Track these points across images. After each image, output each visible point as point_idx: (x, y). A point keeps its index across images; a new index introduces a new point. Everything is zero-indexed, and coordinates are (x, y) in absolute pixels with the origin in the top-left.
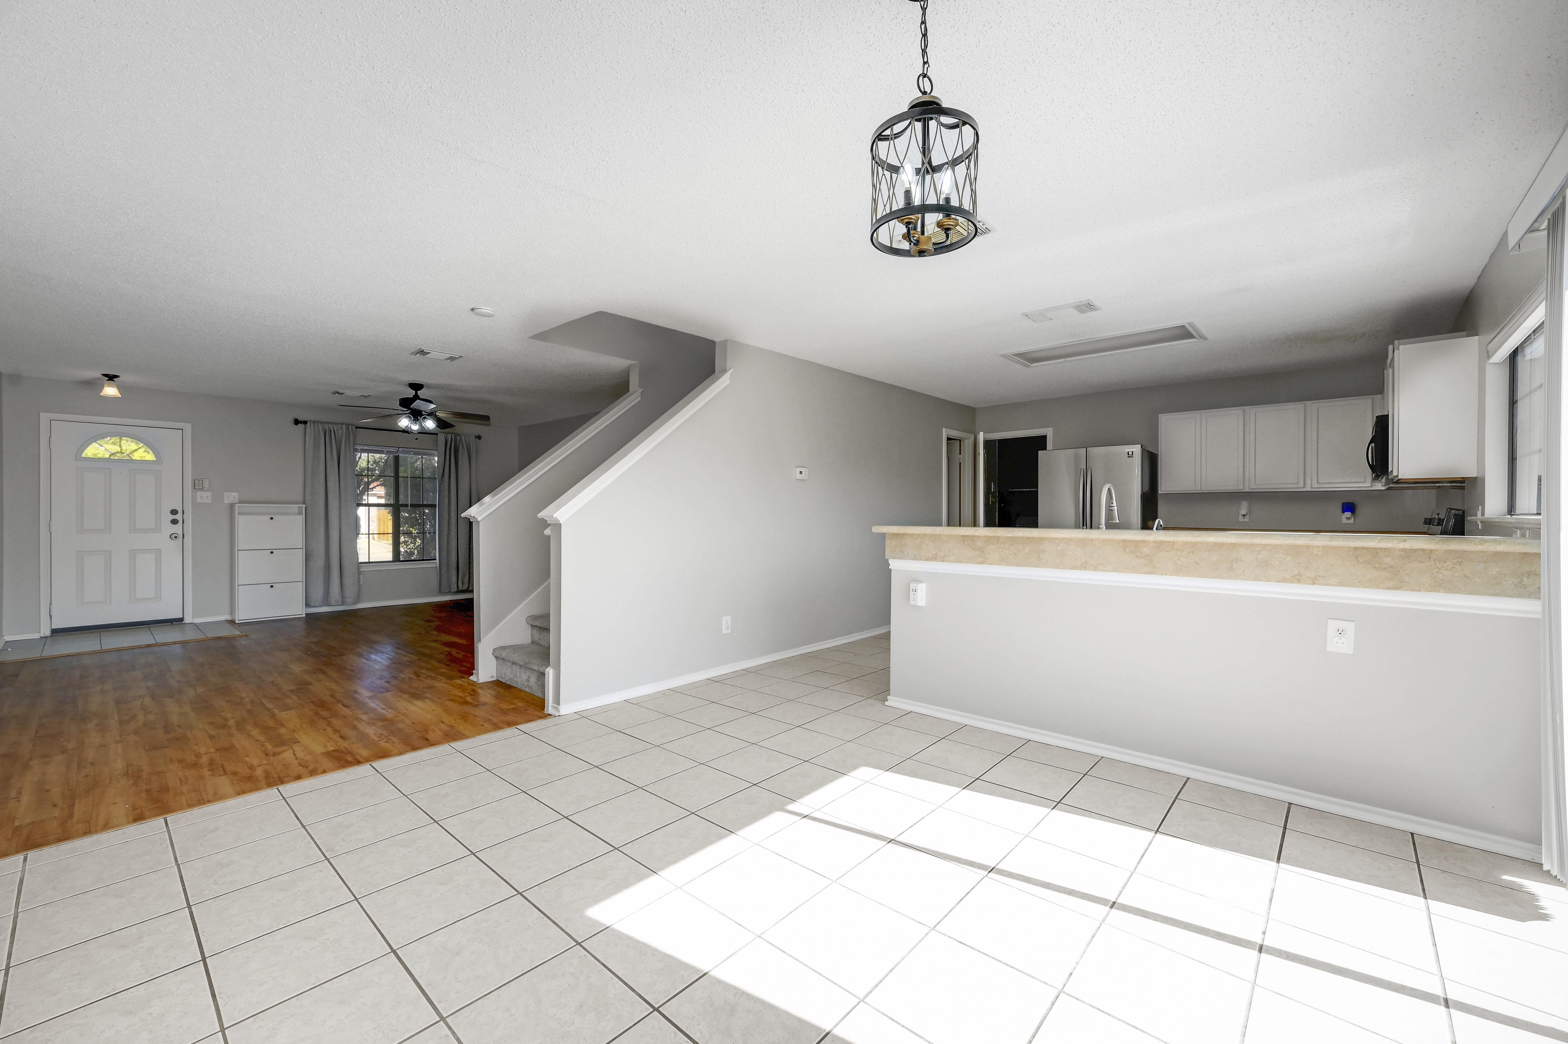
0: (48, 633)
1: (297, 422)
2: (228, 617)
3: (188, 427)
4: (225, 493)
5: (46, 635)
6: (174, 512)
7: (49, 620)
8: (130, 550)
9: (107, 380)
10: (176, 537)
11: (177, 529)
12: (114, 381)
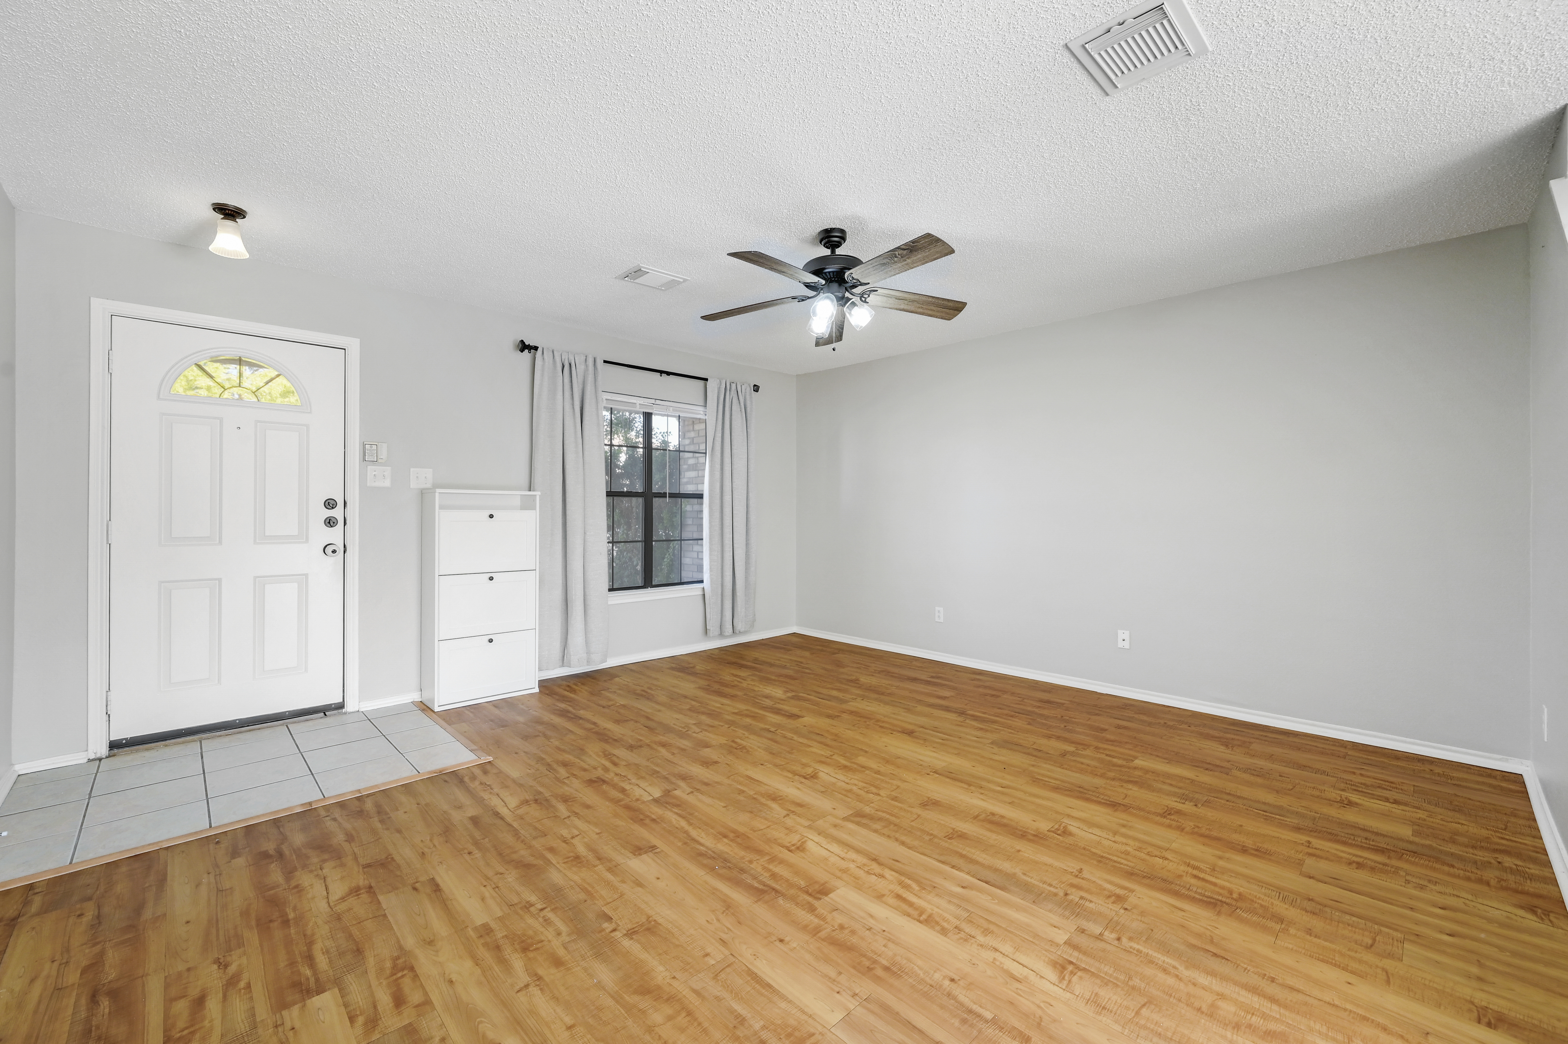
0: (104, 751)
1: (524, 347)
2: (416, 697)
3: (353, 344)
4: (412, 470)
5: (98, 755)
6: (330, 504)
7: (106, 724)
8: (255, 578)
9: (222, 219)
10: (334, 552)
11: (335, 535)
12: (237, 222)
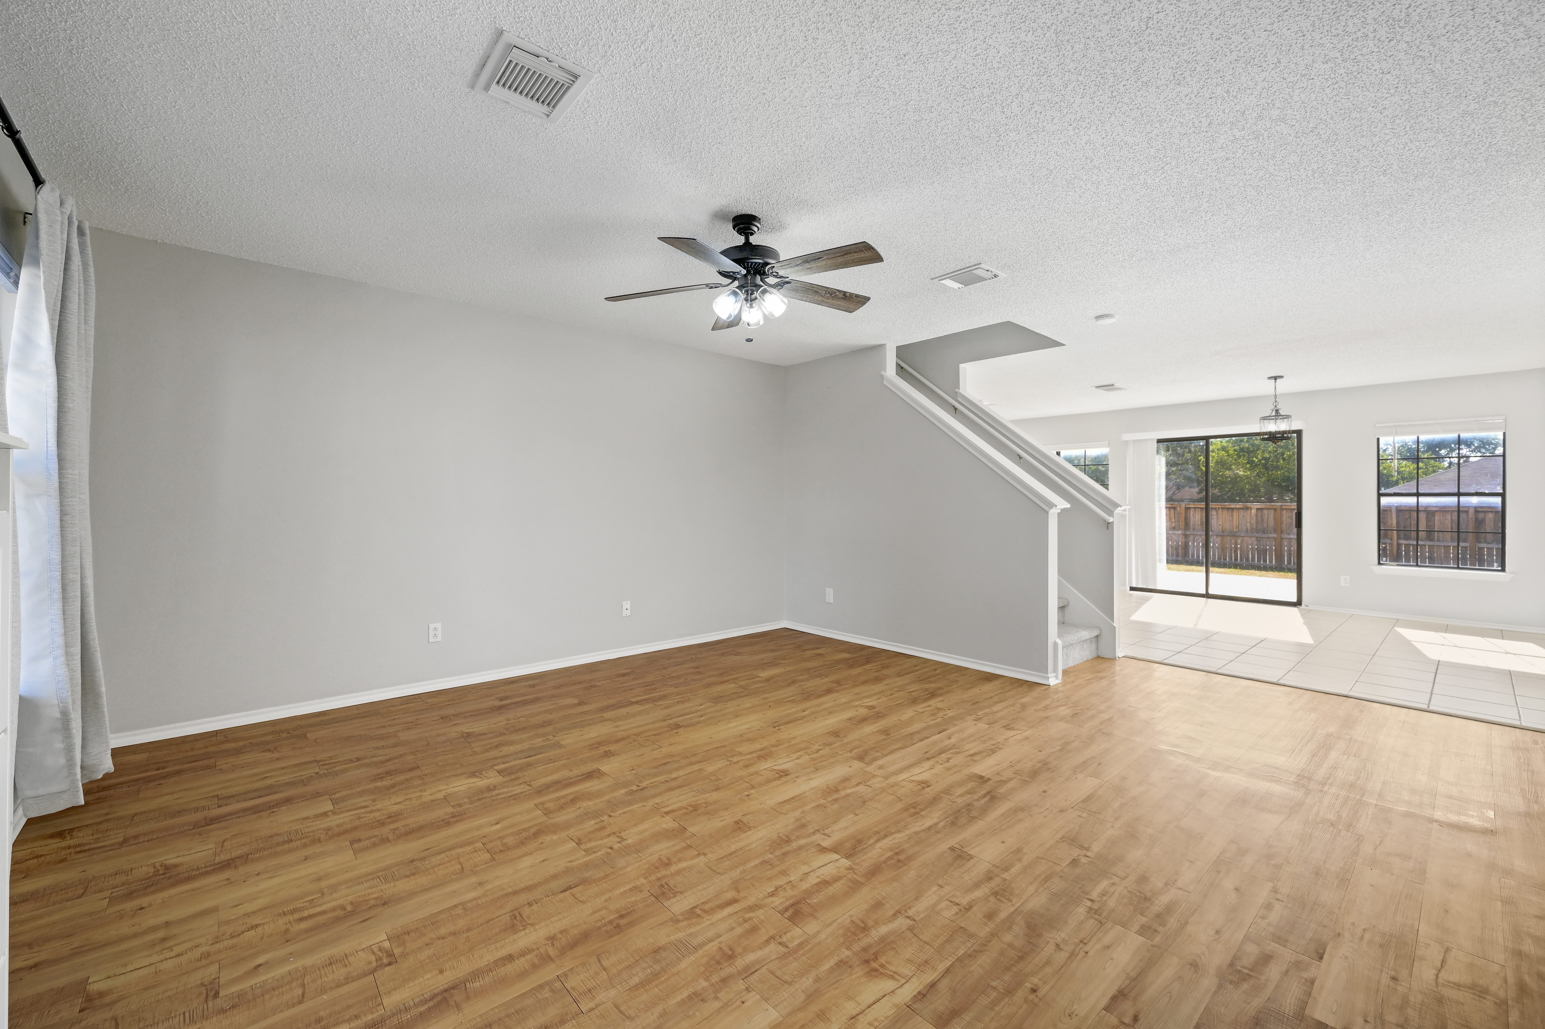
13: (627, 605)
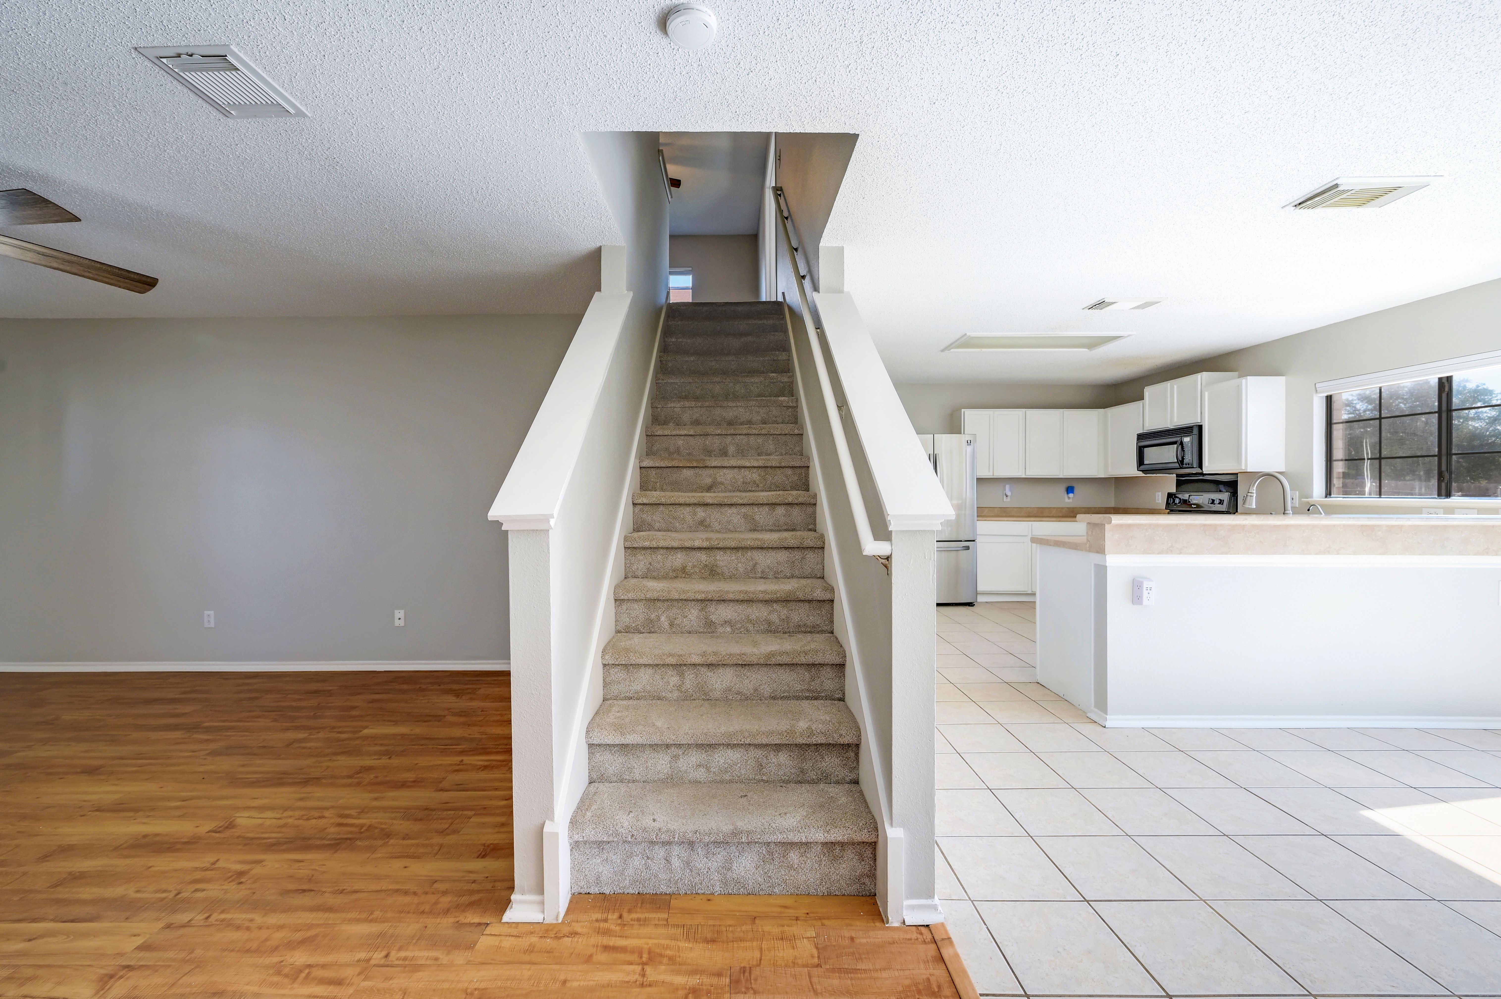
13: (399, 614)
